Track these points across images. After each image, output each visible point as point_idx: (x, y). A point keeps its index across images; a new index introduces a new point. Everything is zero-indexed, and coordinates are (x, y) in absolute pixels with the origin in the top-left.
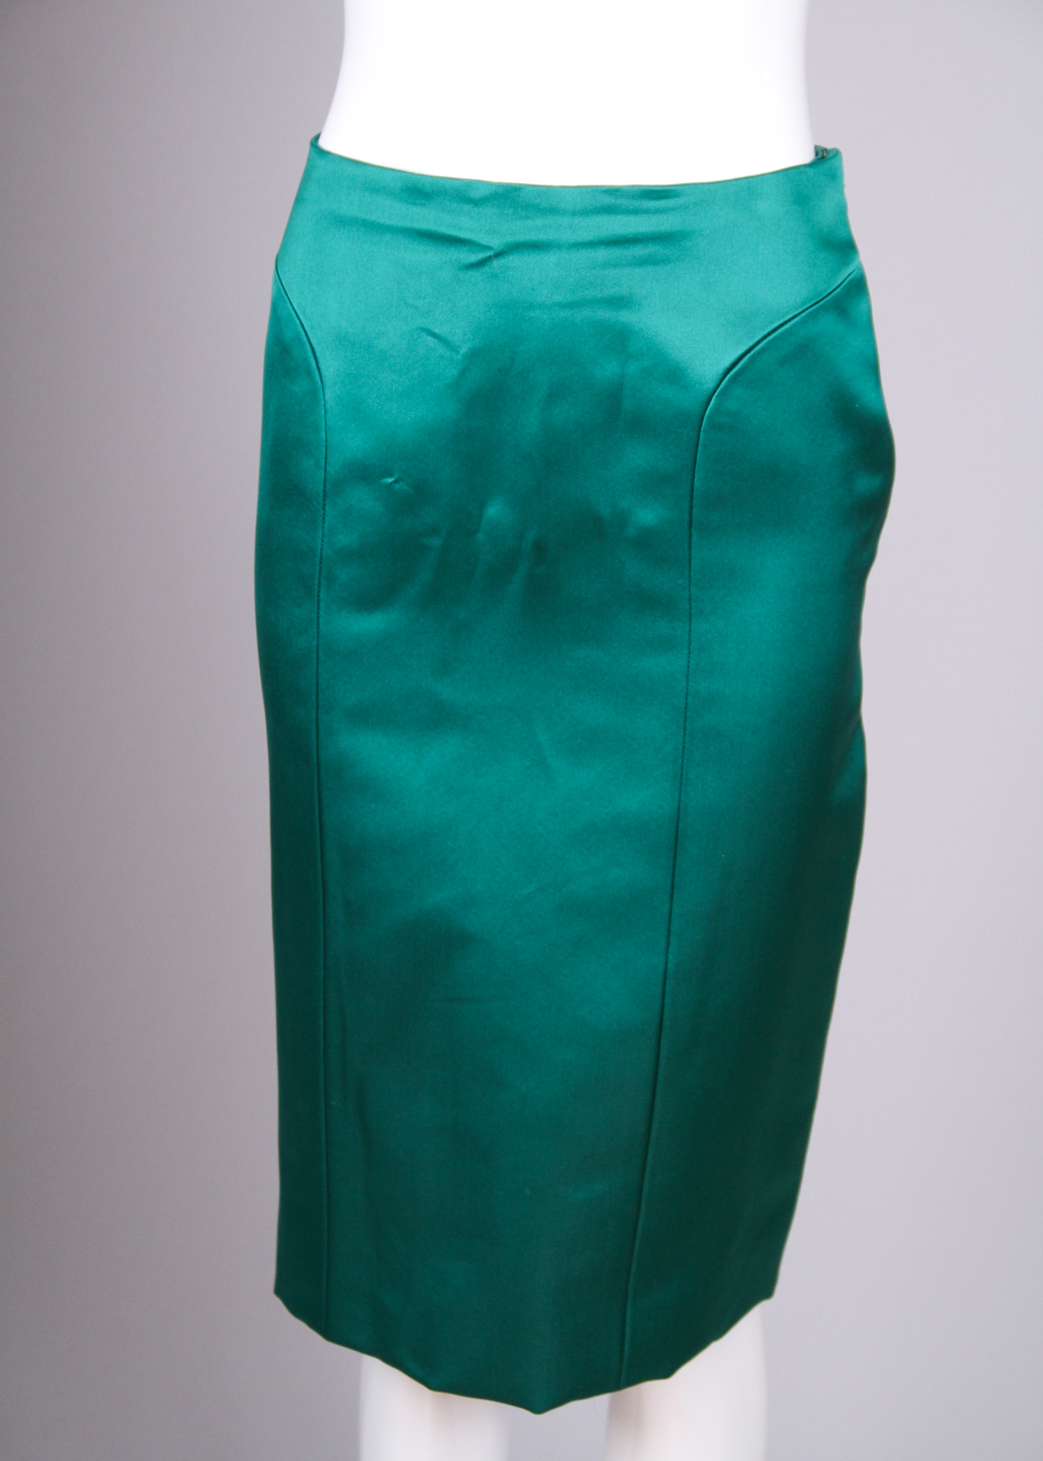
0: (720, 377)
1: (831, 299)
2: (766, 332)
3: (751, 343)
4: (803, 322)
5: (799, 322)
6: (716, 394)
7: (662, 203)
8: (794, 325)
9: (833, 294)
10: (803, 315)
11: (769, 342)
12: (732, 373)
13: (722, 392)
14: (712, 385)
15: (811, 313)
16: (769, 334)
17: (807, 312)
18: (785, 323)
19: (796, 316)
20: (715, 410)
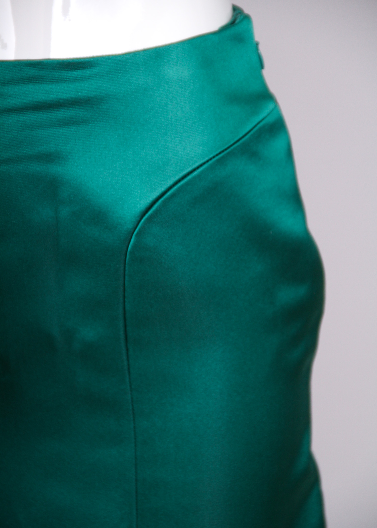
0: (138, 219)
1: (238, 146)
2: (177, 178)
3: (163, 189)
4: (212, 168)
5: (207, 169)
6: (135, 233)
7: (79, 73)
8: (202, 172)
9: (241, 141)
10: (210, 162)
11: (179, 188)
12: (147, 215)
13: (140, 231)
14: (130, 226)
15: (218, 161)
16: (179, 181)
17: (214, 160)
18: (194, 170)
19: (204, 164)
20: (135, 246)
